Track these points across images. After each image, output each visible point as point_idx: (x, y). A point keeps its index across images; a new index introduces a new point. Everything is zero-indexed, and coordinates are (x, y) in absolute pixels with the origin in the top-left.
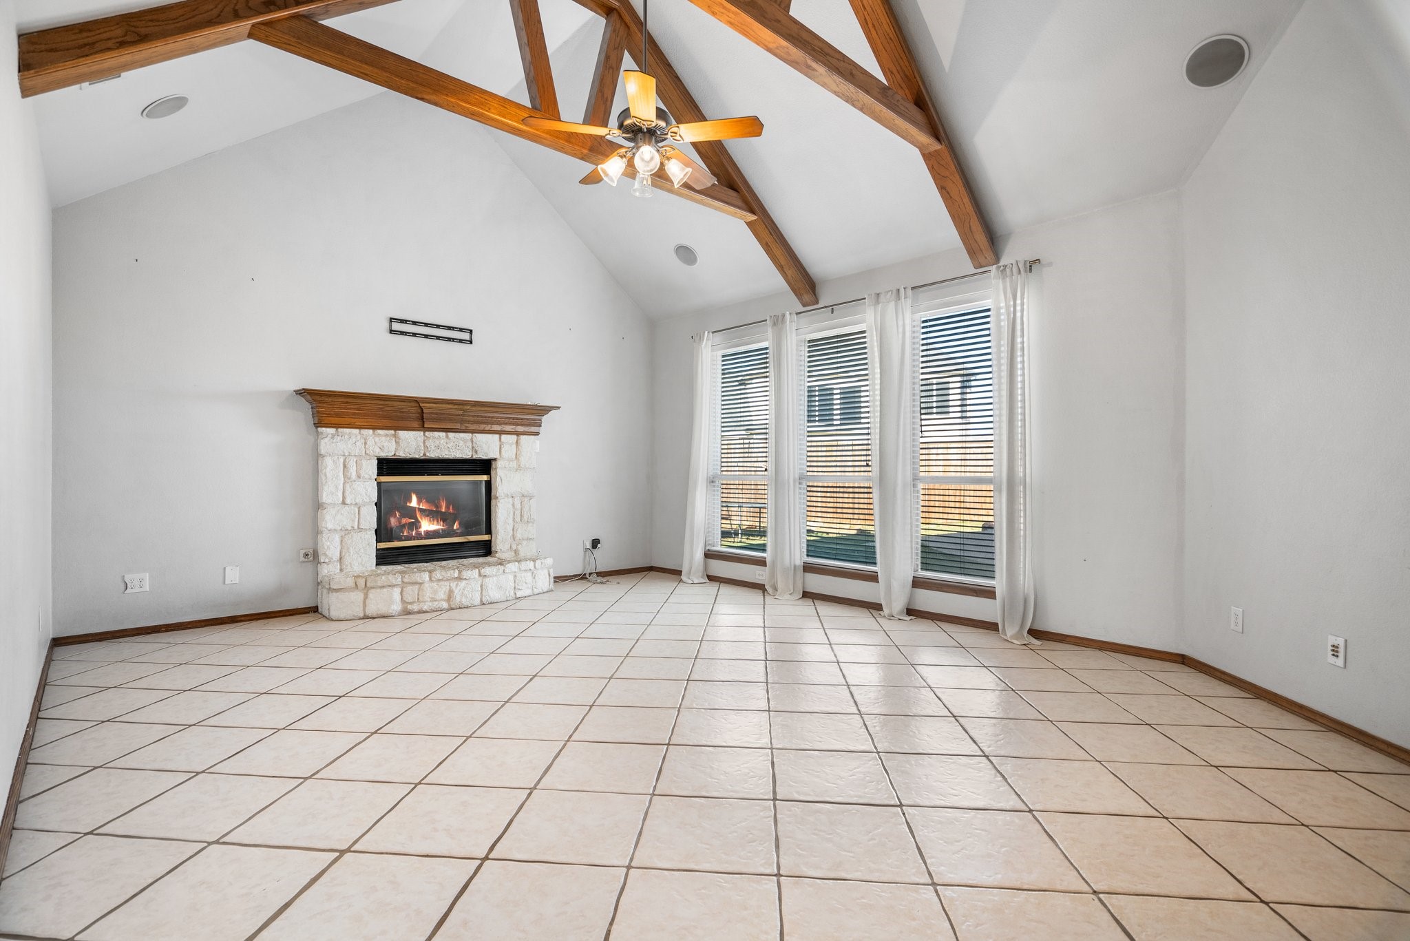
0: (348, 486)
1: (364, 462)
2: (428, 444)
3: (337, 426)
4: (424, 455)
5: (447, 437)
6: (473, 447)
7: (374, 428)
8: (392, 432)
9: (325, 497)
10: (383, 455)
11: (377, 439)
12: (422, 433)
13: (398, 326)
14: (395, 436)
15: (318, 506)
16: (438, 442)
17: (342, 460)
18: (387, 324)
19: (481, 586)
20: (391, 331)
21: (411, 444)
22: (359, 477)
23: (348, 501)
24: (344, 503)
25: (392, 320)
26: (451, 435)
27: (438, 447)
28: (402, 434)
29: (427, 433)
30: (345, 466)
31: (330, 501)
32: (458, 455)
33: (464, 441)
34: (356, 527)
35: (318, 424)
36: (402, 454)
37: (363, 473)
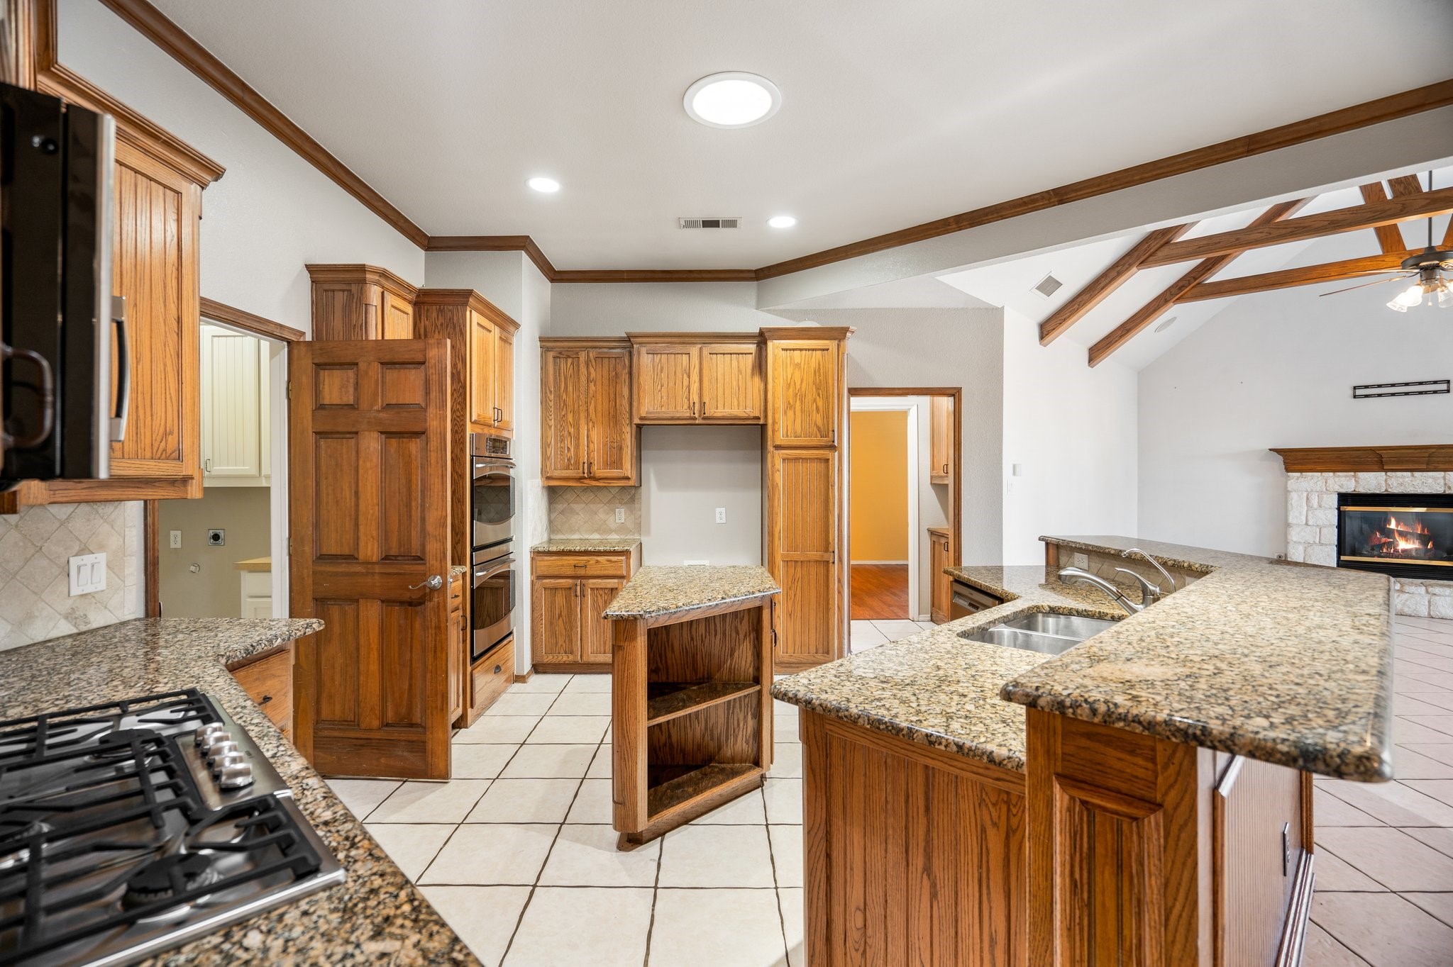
0: (1310, 513)
1: (1325, 496)
2: (1390, 483)
3: (1301, 471)
4: (1386, 490)
5: (1413, 476)
6: (1445, 484)
7: (1334, 471)
8: (1352, 473)
9: (1291, 520)
10: (1343, 491)
11: (1337, 479)
12: (1384, 473)
13: (1360, 392)
14: (1354, 476)
15: (1287, 525)
16: (1401, 480)
17: (1305, 494)
18: (1351, 392)
19: (1429, 602)
20: (1355, 397)
21: (1371, 482)
22: (1320, 506)
23: (1310, 523)
24: (1307, 524)
25: (1355, 388)
26: (1417, 474)
27: (1401, 485)
28: (1361, 475)
29: (1389, 474)
30: (1308, 499)
31: (1295, 522)
32: (1427, 491)
33: (1433, 478)
34: (1317, 542)
35: (1288, 470)
36: (1361, 490)
37: (1323, 504)
